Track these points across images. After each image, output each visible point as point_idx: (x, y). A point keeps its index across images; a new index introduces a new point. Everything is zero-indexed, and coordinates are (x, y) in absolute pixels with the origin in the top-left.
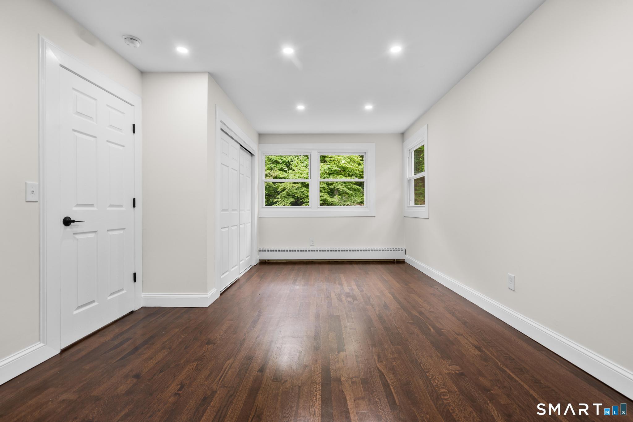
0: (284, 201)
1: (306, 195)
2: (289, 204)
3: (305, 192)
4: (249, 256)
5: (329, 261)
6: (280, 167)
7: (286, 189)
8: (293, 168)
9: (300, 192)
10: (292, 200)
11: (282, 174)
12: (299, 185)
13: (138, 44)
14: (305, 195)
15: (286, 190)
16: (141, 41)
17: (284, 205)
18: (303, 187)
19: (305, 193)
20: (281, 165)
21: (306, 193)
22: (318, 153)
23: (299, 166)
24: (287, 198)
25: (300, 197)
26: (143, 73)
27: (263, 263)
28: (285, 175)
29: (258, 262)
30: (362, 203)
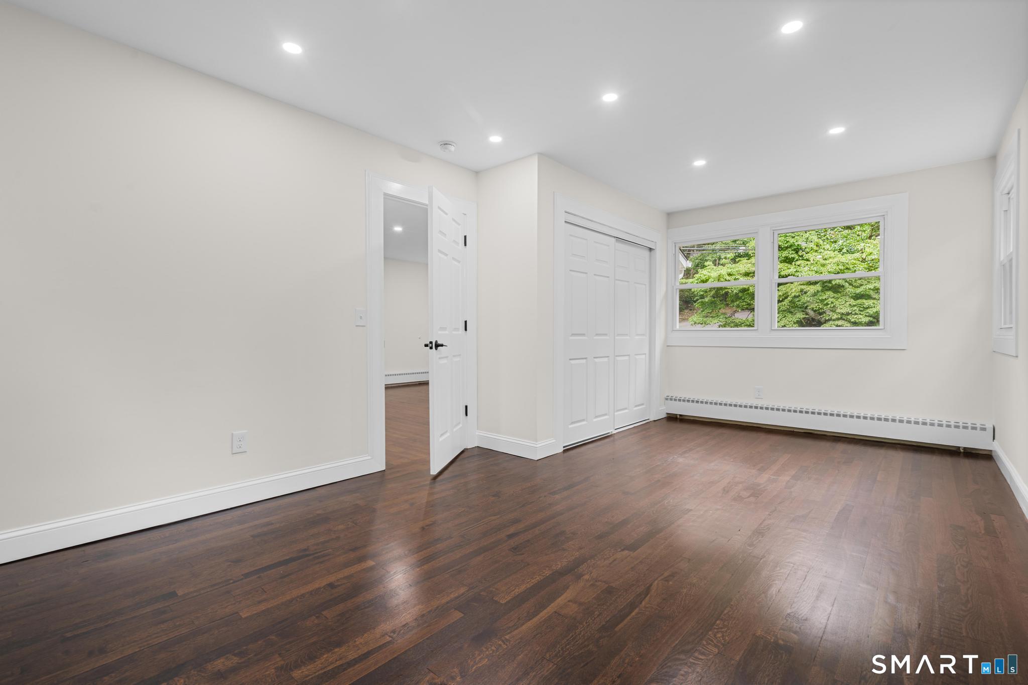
0: (784, 319)
1: (832, 305)
2: (794, 323)
3: (830, 299)
4: (643, 404)
5: (792, 430)
6: (783, 256)
7: (788, 296)
8: (806, 256)
9: (818, 301)
10: (800, 315)
11: (786, 268)
12: (818, 287)
13: (452, 148)
14: (829, 306)
15: (789, 298)
16: (455, 143)
17: (785, 326)
18: (827, 290)
19: (830, 303)
20: (786, 252)
21: (832, 303)
22: (773, 230)
23: (820, 251)
24: (792, 312)
25: (819, 310)
26: (477, 173)
27: (672, 418)
28: (791, 270)
29: (664, 416)
30: (874, 321)
